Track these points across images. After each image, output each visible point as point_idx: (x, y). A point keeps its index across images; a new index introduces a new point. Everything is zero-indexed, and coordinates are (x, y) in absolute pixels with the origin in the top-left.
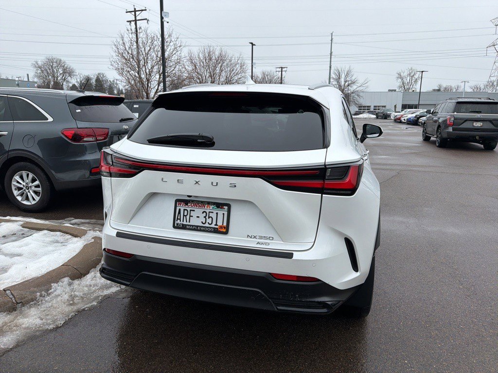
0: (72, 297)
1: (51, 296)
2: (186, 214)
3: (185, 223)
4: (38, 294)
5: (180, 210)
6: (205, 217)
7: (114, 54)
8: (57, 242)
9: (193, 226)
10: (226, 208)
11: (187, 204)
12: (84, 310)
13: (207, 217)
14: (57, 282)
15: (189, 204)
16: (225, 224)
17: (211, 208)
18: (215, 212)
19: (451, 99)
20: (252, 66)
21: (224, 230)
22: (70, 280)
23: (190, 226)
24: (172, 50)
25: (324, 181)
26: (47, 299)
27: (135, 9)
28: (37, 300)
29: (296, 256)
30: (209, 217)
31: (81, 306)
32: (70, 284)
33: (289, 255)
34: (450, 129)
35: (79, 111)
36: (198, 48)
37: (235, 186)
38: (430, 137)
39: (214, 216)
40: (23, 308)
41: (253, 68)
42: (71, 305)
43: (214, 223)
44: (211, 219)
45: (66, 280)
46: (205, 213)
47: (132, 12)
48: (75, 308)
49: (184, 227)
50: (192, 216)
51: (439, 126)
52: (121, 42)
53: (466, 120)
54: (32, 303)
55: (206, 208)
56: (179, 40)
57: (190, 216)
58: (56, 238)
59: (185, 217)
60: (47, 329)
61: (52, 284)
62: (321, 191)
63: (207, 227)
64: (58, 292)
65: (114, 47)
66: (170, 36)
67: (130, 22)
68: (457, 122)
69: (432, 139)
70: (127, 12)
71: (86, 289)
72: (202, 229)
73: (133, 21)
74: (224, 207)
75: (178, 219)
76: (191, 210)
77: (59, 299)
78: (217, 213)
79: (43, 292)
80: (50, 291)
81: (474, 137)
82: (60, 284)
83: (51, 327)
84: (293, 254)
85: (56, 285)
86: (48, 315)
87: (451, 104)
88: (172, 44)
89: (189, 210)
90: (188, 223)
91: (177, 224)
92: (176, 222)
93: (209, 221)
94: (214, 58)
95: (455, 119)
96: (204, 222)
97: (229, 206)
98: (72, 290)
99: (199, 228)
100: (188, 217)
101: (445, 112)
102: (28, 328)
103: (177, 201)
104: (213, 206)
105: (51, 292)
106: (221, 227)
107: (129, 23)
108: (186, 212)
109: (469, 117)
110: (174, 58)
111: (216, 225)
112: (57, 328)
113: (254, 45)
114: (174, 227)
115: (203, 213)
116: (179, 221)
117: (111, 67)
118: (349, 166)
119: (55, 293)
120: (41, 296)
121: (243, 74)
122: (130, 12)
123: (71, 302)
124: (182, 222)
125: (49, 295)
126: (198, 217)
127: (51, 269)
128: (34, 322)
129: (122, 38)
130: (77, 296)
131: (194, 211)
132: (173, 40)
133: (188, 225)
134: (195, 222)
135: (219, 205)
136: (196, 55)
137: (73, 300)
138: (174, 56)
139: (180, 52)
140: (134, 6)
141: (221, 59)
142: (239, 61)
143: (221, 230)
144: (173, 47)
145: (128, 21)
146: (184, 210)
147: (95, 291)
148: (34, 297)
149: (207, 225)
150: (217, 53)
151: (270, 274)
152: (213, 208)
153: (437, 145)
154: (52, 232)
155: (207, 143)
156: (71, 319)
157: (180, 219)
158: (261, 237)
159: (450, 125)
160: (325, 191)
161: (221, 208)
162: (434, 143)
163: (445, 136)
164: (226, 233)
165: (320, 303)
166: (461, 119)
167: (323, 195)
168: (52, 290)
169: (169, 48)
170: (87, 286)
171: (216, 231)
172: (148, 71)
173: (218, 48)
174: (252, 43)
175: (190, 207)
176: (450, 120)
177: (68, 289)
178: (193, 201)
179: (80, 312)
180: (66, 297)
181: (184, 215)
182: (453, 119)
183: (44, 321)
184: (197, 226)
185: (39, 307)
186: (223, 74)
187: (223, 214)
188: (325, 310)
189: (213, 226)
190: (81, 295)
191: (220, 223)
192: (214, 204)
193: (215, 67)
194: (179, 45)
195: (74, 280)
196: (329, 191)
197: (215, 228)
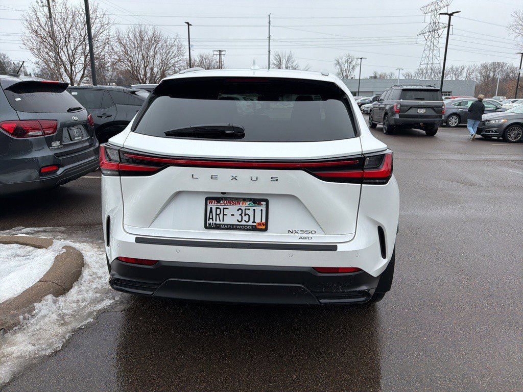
0: (62, 316)
1: (36, 318)
2: (218, 212)
3: (218, 222)
4: (21, 317)
5: (211, 208)
6: (241, 215)
7: (27, 32)
8: (17, 256)
9: (227, 225)
10: (264, 203)
11: (219, 202)
12: (80, 328)
13: (243, 215)
14: (40, 301)
15: (221, 202)
16: (264, 221)
17: (247, 205)
18: (252, 209)
19: (396, 86)
20: (189, 48)
21: (263, 227)
22: (54, 298)
23: (225, 225)
24: (98, 28)
25: (363, 170)
26: (32, 322)
28: (21, 324)
29: (340, 248)
30: (245, 215)
31: (75, 325)
32: (55, 302)
33: (333, 248)
34: (397, 116)
35: (19, 99)
37: (277, 180)
38: (376, 125)
39: (251, 213)
40: (6, 336)
41: (191, 51)
42: (62, 324)
43: (252, 220)
44: (247, 216)
45: (50, 297)
46: (240, 211)
48: (70, 328)
49: (217, 227)
50: (226, 215)
51: (386, 114)
52: (34, 16)
53: (411, 107)
54: (15, 328)
55: (241, 205)
56: (106, 16)
57: (224, 215)
58: (15, 251)
59: (218, 216)
60: (45, 356)
61: (35, 304)
62: (361, 180)
63: (244, 225)
64: (43, 313)
65: (25, 22)
66: (94, 11)
68: (403, 109)
69: (378, 126)
71: (74, 305)
72: (239, 227)
74: (262, 203)
75: (209, 218)
76: (224, 208)
77: (47, 320)
78: (254, 210)
79: (26, 315)
80: (34, 312)
81: (418, 123)
82: (44, 302)
83: (49, 352)
84: (337, 246)
85: (39, 304)
86: (39, 339)
87: (397, 91)
88: (97, 21)
89: (222, 208)
90: (221, 222)
91: (210, 224)
92: (208, 222)
93: (246, 218)
94: (146, 38)
95: (402, 106)
96: (240, 220)
97: (267, 201)
98: (59, 308)
99: (234, 227)
100: (221, 216)
101: (391, 100)
102: (20, 357)
103: (207, 199)
104: (249, 203)
105: (36, 313)
106: (260, 224)
108: (218, 210)
109: (414, 104)
110: (102, 37)
111: (254, 222)
112: (56, 352)
113: (191, 25)
114: (206, 227)
115: (238, 210)
116: (211, 220)
117: (24, 47)
118: (384, 154)
119: (40, 314)
120: (25, 318)
123: (62, 322)
124: (214, 222)
125: (33, 316)
126: (233, 215)
127: (27, 287)
128: (25, 349)
129: (35, 11)
130: (67, 315)
131: (228, 208)
132: (99, 16)
133: (222, 225)
134: (229, 220)
135: (256, 201)
137: (63, 319)
138: (101, 35)
139: (108, 30)
141: (155, 40)
142: (175, 43)
143: (260, 227)
144: (99, 25)
146: (217, 208)
147: (85, 307)
148: (16, 321)
149: (243, 223)
150: (150, 33)
151: (313, 267)
152: (249, 204)
153: (385, 132)
154: (6, 245)
155: (236, 134)
156: (69, 340)
157: (212, 219)
158: (303, 232)
159: (396, 112)
160: (364, 181)
161: (259, 204)
162: (381, 130)
163: (392, 123)
164: (266, 230)
165: (360, 292)
166: (406, 106)
167: (363, 185)
168: (36, 311)
169: (95, 26)
170: (74, 302)
171: (254, 229)
172: (70, 52)
173: (151, 28)
174: (188, 23)
175: (223, 204)
176: (397, 107)
177: (54, 308)
178: (226, 198)
179: (77, 332)
180: (54, 317)
181: (216, 214)
182: (399, 106)
183: (37, 346)
184: (233, 225)
185: (25, 331)
186: (158, 56)
187: (262, 210)
188: (364, 299)
189: (250, 223)
190: (71, 313)
191: (258, 220)
192: (250, 200)
193: (148, 49)
194: (106, 23)
195: (57, 297)
196: (368, 181)
197: (253, 226)
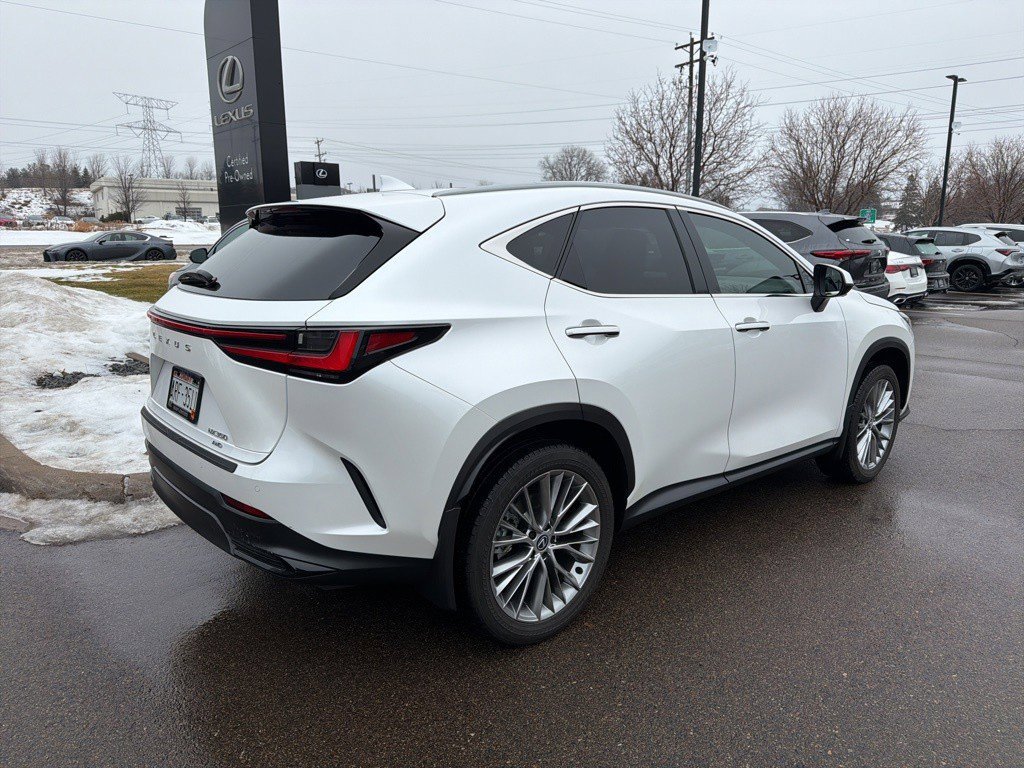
2: (176, 389)
3: (175, 403)
6: (186, 396)
9: (178, 407)
11: (179, 374)
16: (195, 409)
17: (191, 383)
18: (192, 389)
20: (951, 129)
21: (193, 418)
23: (176, 405)
27: (692, 39)
28: (151, 497)
29: (241, 471)
33: (230, 467)
36: (807, 104)
37: (190, 350)
39: (191, 394)
40: (133, 503)
41: (954, 135)
44: (189, 399)
47: (686, 46)
49: (173, 407)
54: (144, 499)
55: (189, 381)
57: (178, 392)
59: (175, 393)
60: (127, 533)
62: (286, 368)
63: (185, 411)
67: (682, 66)
70: (676, 49)
72: (181, 411)
73: (687, 63)
74: (198, 383)
76: (180, 384)
83: (134, 531)
84: (236, 465)
86: (146, 517)
88: (731, 103)
91: (170, 403)
92: (170, 399)
96: (184, 403)
97: (202, 381)
99: (179, 410)
102: (112, 525)
103: (173, 370)
104: (192, 380)
106: (194, 413)
107: (678, 70)
108: (177, 385)
112: (138, 534)
113: (962, 80)
114: (168, 407)
115: (186, 389)
121: (913, 153)
122: (682, 47)
124: (173, 400)
126: (182, 395)
128: (124, 521)
129: (635, 101)
131: (182, 385)
134: (179, 402)
135: (196, 380)
136: (801, 118)
139: (747, 117)
140: (691, 34)
142: (904, 124)
145: (677, 66)
146: (176, 382)
148: (149, 492)
149: (185, 408)
150: (851, 111)
151: (222, 494)
157: (172, 396)
158: (219, 434)
160: (292, 370)
164: (196, 422)
167: (289, 377)
169: (724, 111)
171: (189, 417)
173: (854, 100)
174: (956, 79)
175: (180, 379)
178: (183, 371)
183: (133, 523)
187: (197, 393)
188: (279, 570)
189: (188, 409)
191: (193, 407)
192: (193, 377)
196: (299, 371)
197: (189, 413)
